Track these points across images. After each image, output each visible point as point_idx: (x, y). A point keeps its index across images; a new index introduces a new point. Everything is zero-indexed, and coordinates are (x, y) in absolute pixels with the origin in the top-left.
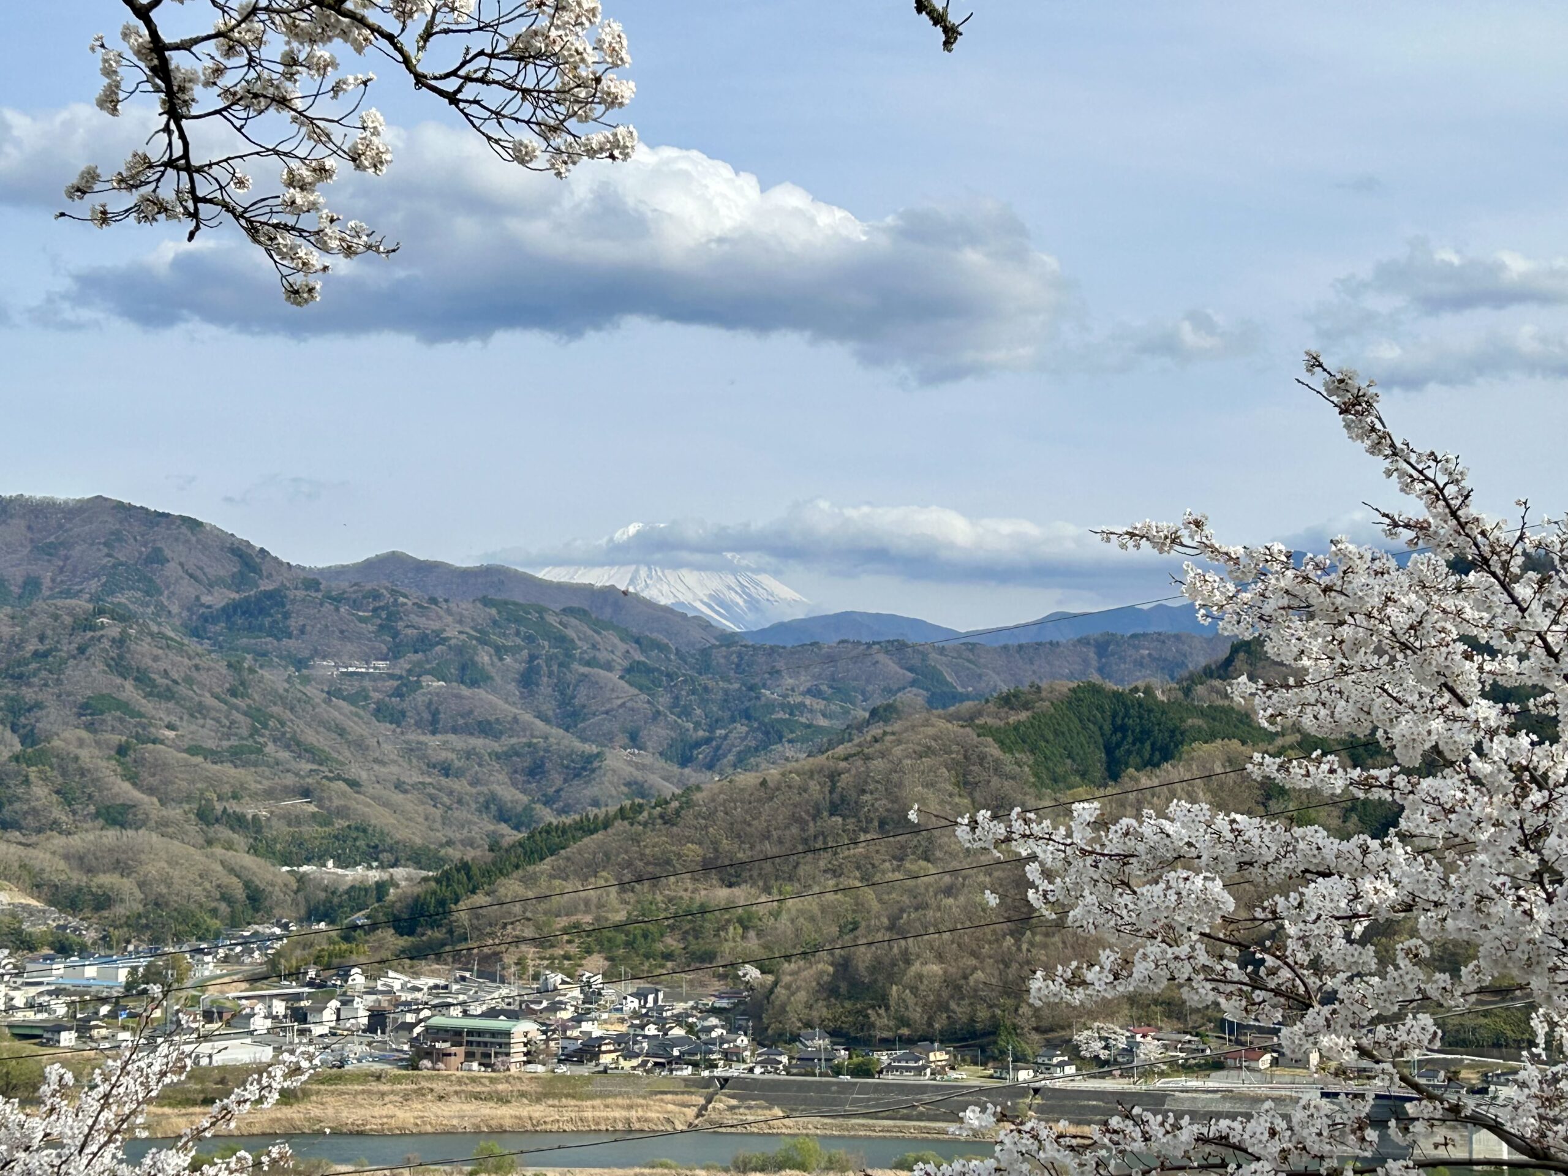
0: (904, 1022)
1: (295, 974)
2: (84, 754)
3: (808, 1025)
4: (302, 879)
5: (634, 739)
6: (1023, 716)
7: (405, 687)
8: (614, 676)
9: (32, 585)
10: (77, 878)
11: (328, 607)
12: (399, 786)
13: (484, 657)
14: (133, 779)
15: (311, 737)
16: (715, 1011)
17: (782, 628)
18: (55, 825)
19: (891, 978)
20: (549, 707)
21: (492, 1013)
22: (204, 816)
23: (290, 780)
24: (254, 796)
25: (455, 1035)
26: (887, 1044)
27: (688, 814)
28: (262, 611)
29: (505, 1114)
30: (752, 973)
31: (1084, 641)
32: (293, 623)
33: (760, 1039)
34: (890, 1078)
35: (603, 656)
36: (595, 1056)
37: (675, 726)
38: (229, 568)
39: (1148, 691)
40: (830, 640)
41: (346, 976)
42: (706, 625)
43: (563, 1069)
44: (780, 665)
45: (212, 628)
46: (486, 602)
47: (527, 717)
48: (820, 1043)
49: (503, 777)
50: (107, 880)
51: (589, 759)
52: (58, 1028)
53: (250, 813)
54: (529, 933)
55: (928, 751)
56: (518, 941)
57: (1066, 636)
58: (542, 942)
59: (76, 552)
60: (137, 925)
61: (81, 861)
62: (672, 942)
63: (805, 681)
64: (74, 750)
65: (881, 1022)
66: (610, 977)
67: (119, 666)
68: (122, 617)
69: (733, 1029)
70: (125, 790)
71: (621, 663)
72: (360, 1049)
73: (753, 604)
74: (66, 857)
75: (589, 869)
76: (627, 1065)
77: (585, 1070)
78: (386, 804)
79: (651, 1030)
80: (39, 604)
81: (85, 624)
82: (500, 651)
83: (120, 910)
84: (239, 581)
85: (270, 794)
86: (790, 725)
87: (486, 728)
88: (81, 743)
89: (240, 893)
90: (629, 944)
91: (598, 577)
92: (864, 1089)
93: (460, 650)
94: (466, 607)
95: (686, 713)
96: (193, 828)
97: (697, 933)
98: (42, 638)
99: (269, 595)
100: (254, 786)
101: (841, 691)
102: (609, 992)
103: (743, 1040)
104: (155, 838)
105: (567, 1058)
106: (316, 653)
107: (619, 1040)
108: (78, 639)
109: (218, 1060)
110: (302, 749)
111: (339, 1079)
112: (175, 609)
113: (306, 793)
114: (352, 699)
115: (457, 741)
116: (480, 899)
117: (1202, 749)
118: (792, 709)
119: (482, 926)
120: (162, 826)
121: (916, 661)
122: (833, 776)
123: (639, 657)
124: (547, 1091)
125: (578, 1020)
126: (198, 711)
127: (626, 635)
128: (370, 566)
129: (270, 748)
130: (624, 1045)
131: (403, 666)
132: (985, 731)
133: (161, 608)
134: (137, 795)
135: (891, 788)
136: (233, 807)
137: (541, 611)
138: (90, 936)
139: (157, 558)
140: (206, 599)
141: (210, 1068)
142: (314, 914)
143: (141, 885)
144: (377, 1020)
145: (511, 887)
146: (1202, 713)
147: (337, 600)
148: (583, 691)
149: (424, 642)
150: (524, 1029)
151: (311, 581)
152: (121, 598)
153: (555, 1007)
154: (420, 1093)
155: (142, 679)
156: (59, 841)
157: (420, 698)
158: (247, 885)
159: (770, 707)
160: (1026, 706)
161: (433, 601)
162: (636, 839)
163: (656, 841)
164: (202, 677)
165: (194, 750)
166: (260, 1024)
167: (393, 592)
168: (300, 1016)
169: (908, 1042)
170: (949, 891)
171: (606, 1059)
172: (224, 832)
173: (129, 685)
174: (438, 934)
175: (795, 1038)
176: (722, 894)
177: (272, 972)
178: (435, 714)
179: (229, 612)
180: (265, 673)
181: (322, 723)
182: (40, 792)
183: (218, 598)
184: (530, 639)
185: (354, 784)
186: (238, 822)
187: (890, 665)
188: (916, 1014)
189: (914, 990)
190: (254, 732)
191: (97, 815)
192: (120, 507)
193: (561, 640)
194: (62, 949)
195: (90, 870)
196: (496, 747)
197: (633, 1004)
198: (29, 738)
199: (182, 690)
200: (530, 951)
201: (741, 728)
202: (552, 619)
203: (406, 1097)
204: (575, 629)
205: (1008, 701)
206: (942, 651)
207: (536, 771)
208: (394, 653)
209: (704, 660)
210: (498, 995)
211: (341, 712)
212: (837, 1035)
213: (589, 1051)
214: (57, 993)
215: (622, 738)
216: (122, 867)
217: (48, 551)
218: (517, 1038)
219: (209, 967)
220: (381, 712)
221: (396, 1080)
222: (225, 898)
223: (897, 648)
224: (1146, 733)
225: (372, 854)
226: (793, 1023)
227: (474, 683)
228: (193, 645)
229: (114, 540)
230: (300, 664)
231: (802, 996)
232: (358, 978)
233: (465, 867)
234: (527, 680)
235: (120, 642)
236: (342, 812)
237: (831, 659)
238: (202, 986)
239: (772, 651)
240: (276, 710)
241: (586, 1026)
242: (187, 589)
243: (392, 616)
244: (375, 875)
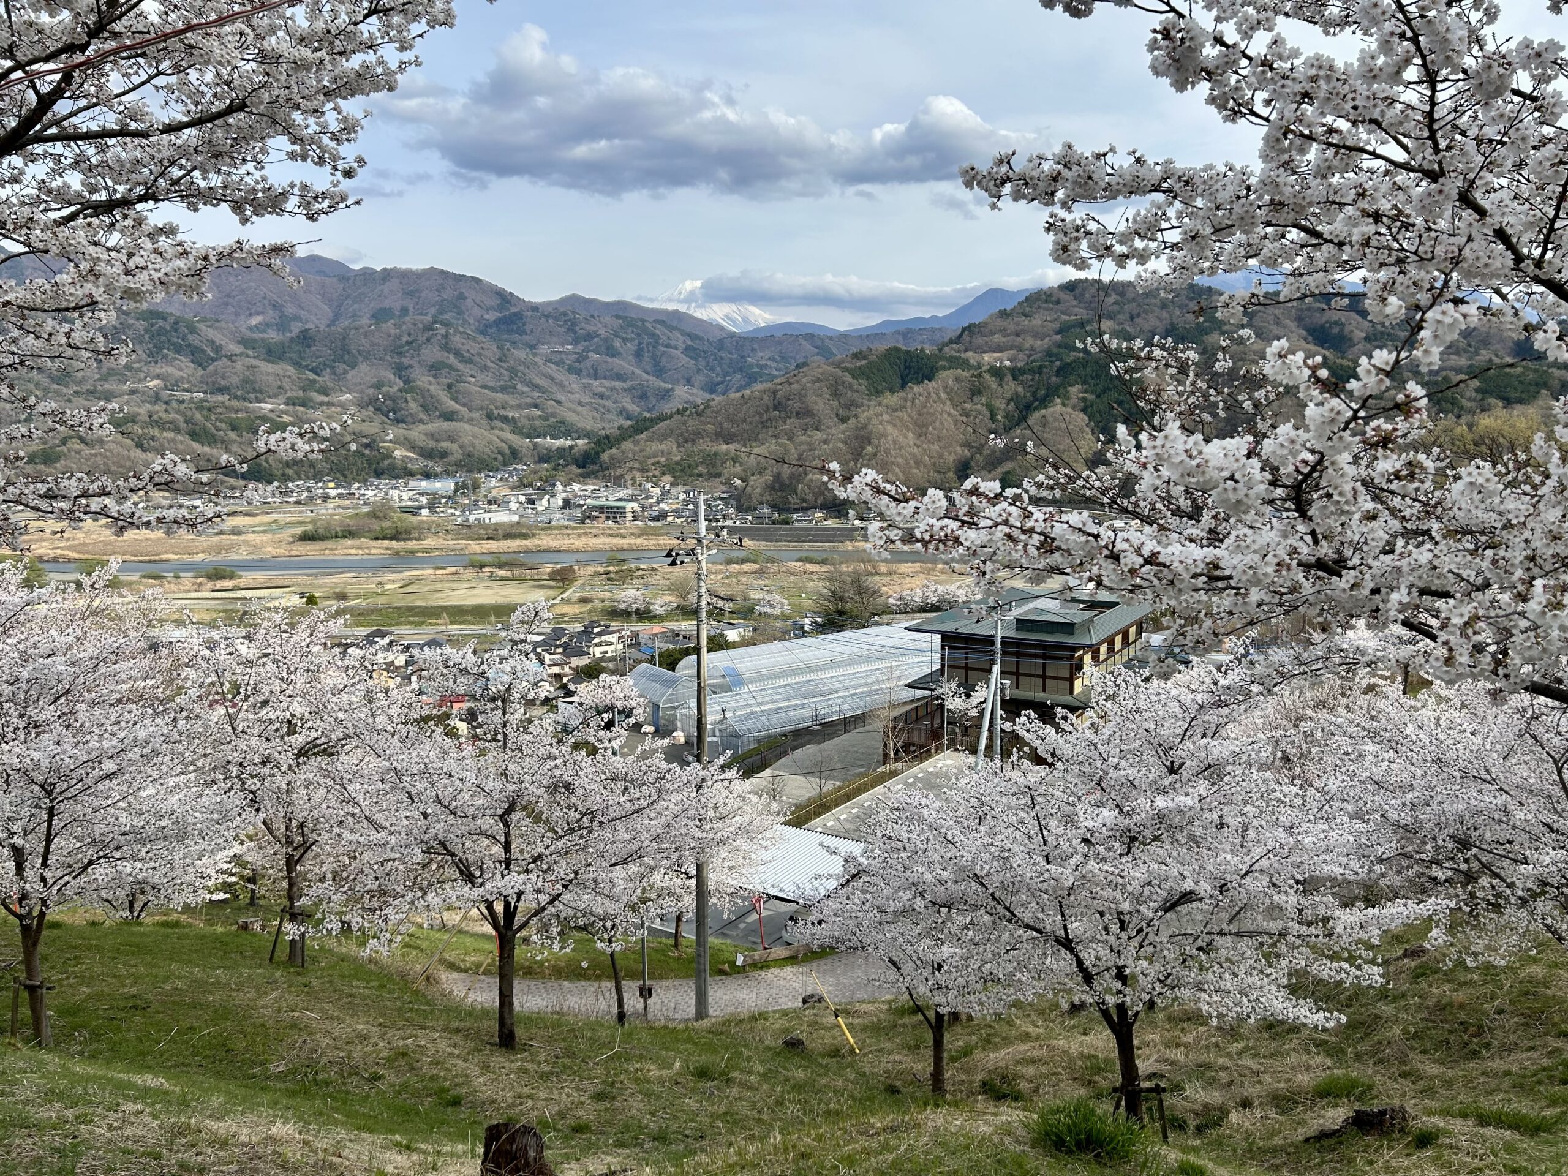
0: (804, 501)
1: (531, 485)
2: (432, 388)
3: (762, 503)
4: (535, 445)
5: (689, 382)
6: (864, 362)
7: (581, 358)
8: (678, 353)
9: (404, 311)
10: (431, 444)
11: (543, 320)
12: (580, 403)
13: (617, 343)
14: (456, 400)
15: (538, 381)
16: (721, 499)
17: (759, 330)
18: (421, 421)
19: (799, 481)
20: (649, 368)
21: (620, 500)
22: (490, 417)
23: (529, 400)
24: (512, 407)
25: (601, 509)
26: (796, 510)
27: (708, 411)
28: (513, 322)
29: (624, 543)
30: (738, 482)
31: (898, 332)
32: (527, 328)
33: (739, 509)
34: (797, 525)
35: (673, 343)
36: (665, 517)
37: (707, 376)
38: (495, 302)
39: (922, 350)
40: (778, 334)
41: (554, 485)
42: (722, 328)
43: (650, 523)
44: (756, 346)
45: (490, 331)
46: (618, 317)
47: (638, 371)
48: (766, 510)
49: (628, 400)
50: (445, 444)
51: (668, 391)
52: (421, 507)
53: (510, 415)
54: (637, 465)
55: (818, 380)
56: (631, 469)
57: (888, 331)
58: (643, 470)
59: (423, 295)
60: (459, 465)
61: (432, 436)
62: (702, 469)
63: (768, 354)
64: (427, 386)
65: (793, 500)
66: (673, 485)
67: (446, 348)
68: (446, 324)
69: (727, 505)
70: (452, 405)
71: (681, 346)
72: (559, 515)
73: (746, 320)
74: (426, 434)
75: (663, 438)
76: (679, 521)
77: (659, 524)
78: (574, 411)
79: (691, 507)
80: (407, 319)
81: (429, 328)
82: (625, 340)
83: (452, 458)
84: (501, 308)
85: (519, 407)
86: (760, 374)
87: (619, 377)
88: (430, 383)
89: (507, 451)
90: (682, 471)
91: (671, 307)
92: (785, 529)
93: (606, 340)
94: (607, 319)
95: (712, 369)
96: (484, 422)
97: (713, 465)
98: (409, 335)
99: (515, 314)
100: (512, 403)
101: (784, 359)
102: (673, 491)
103: (732, 510)
104: (466, 426)
105: (653, 519)
106: (539, 342)
107: (675, 511)
108: (426, 335)
109: (493, 521)
110: (535, 387)
111: (549, 528)
112: (472, 321)
113: (536, 406)
114: (557, 364)
115: (605, 383)
116: (614, 451)
117: (944, 374)
118: (761, 367)
119: (615, 463)
120: (470, 421)
121: (819, 343)
122: (775, 393)
123: (690, 343)
124: (643, 533)
125: (658, 503)
126: (485, 369)
127: (684, 333)
128: (563, 301)
129: (519, 386)
130: (678, 513)
131: (579, 348)
132: (845, 370)
133: (465, 320)
134: (457, 407)
135: (801, 396)
136: (502, 412)
137: (643, 321)
138: (439, 469)
139: (462, 297)
140: (486, 317)
141: (489, 525)
142: (542, 459)
143: (461, 447)
144: (567, 504)
145: (627, 445)
146: (946, 359)
147: (547, 316)
148: (664, 360)
149: (589, 337)
150: (630, 506)
151: (535, 308)
152: (446, 317)
153: (647, 497)
154: (586, 534)
155: (457, 354)
156: (422, 427)
157: (588, 363)
158: (510, 447)
159: (751, 366)
160: (865, 358)
161: (593, 316)
162: (684, 423)
163: (693, 424)
164: (486, 353)
165: (484, 387)
166: (513, 506)
167: (574, 312)
168: (531, 502)
169: (805, 510)
170: (825, 442)
171: (670, 519)
172: (498, 424)
173: (451, 356)
174: (596, 467)
175: (755, 509)
176: (724, 447)
177: (522, 484)
178: (596, 371)
179: (498, 322)
180: (516, 352)
181: (544, 375)
182: (413, 406)
183: (491, 316)
184: (639, 335)
185: (558, 402)
186: (505, 419)
187: (807, 345)
188: (810, 497)
189: (809, 487)
190: (511, 379)
191: (440, 416)
192: (442, 272)
193: (653, 335)
194: (427, 475)
195: (437, 441)
196: (625, 386)
197: (683, 496)
198: (407, 381)
199: (477, 359)
200: (638, 474)
201: (738, 376)
202: (649, 325)
203: (579, 536)
204: (659, 330)
205: (856, 356)
206: (831, 338)
207: (643, 396)
208: (576, 342)
209: (721, 344)
210: (622, 493)
211: (552, 369)
212: (773, 507)
213: (662, 516)
214: (422, 494)
215: (683, 381)
216: (451, 439)
217: (410, 294)
218: (629, 510)
219: (493, 482)
220: (571, 370)
221: (575, 528)
222: (500, 453)
223: (810, 337)
224: (920, 369)
225: (566, 435)
226: (754, 502)
227: (613, 356)
228: (481, 338)
229: (441, 288)
230: (532, 347)
231: (758, 490)
232: (559, 487)
233: (607, 437)
234: (638, 354)
235: (446, 336)
236: (553, 415)
237: (780, 343)
238: (490, 490)
239: (753, 339)
240: (522, 368)
241: (662, 505)
242: (477, 312)
243: (574, 324)
244: (569, 443)
